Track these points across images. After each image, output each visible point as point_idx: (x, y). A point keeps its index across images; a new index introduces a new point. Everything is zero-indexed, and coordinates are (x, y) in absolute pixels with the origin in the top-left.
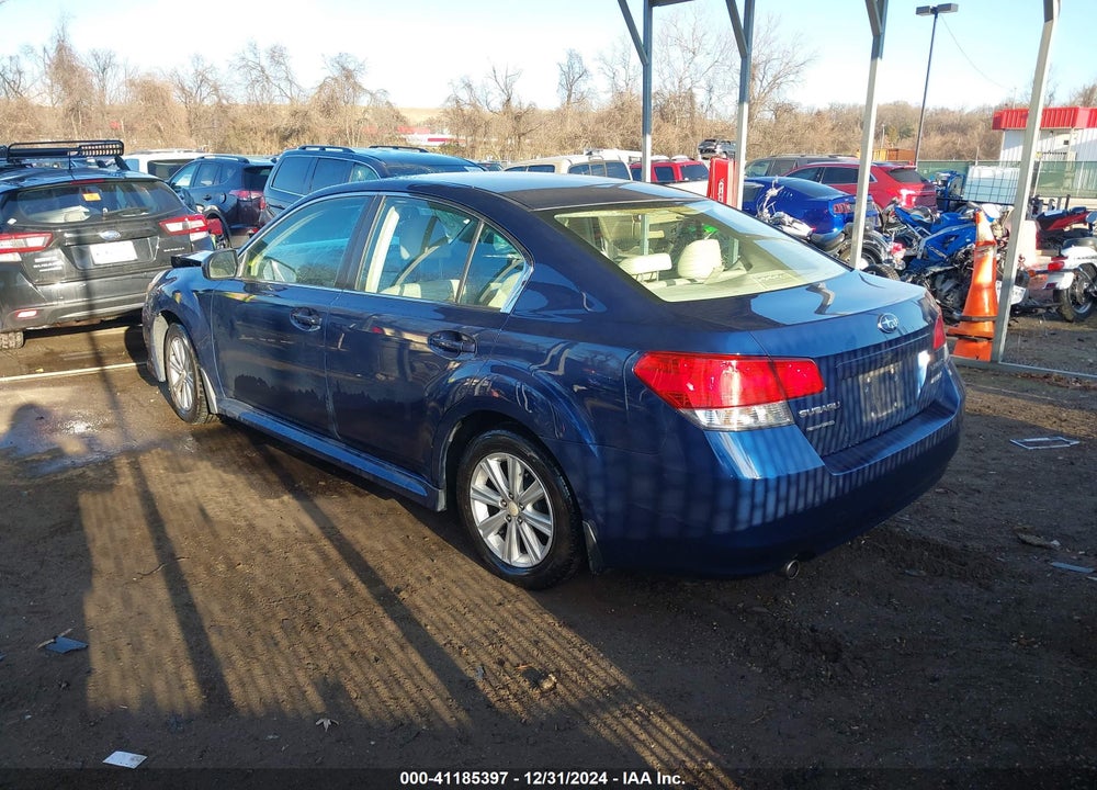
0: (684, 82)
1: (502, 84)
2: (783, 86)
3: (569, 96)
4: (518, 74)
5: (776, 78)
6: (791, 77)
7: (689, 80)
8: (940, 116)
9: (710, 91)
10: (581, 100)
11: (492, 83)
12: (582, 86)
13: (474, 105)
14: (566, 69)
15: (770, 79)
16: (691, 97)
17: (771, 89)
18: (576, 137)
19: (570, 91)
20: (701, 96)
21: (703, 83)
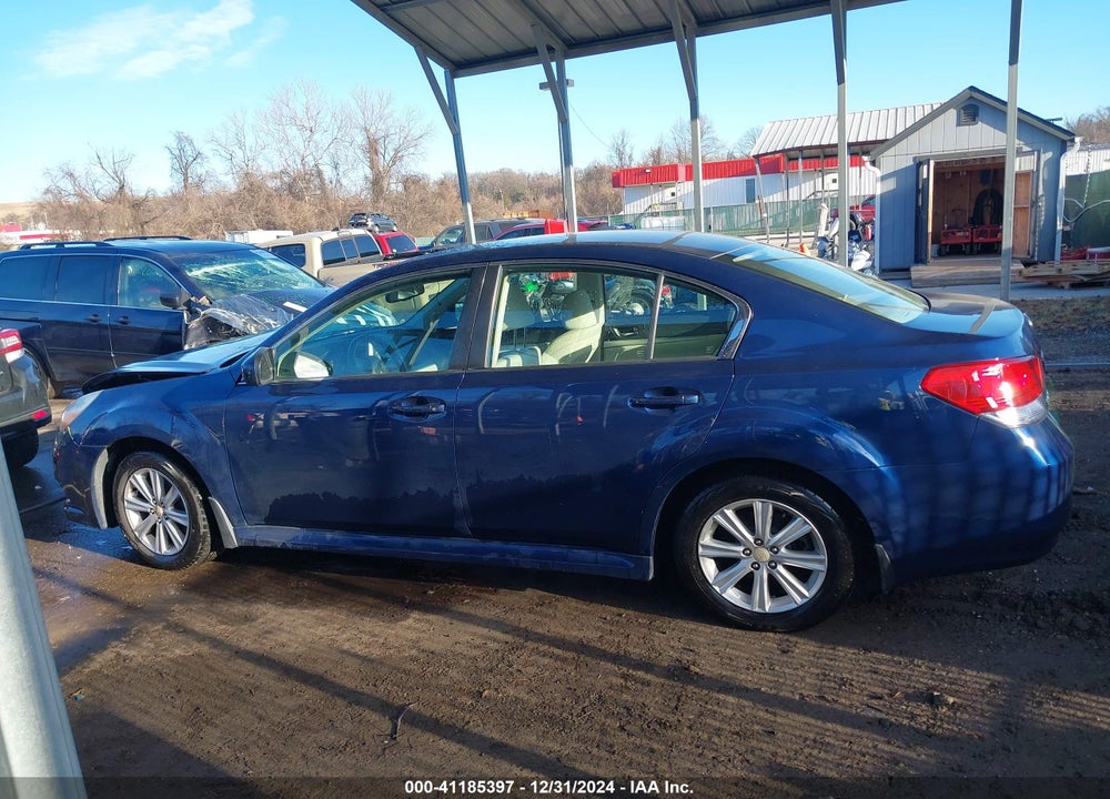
0: (306, 160)
1: (110, 171)
2: (405, 159)
3: (186, 180)
4: (129, 160)
5: (397, 151)
6: (412, 150)
7: (311, 158)
8: (541, 181)
9: (336, 168)
10: (199, 184)
11: (98, 170)
12: (198, 169)
13: (80, 195)
14: (177, 153)
15: (392, 153)
16: (320, 174)
17: (394, 163)
18: (206, 222)
19: (186, 175)
20: (328, 173)
21: (326, 159)
